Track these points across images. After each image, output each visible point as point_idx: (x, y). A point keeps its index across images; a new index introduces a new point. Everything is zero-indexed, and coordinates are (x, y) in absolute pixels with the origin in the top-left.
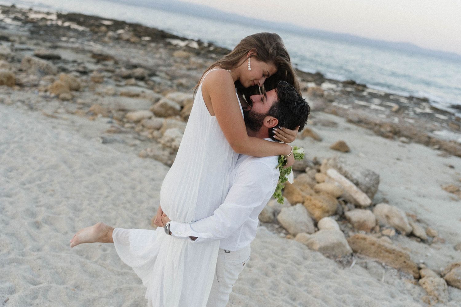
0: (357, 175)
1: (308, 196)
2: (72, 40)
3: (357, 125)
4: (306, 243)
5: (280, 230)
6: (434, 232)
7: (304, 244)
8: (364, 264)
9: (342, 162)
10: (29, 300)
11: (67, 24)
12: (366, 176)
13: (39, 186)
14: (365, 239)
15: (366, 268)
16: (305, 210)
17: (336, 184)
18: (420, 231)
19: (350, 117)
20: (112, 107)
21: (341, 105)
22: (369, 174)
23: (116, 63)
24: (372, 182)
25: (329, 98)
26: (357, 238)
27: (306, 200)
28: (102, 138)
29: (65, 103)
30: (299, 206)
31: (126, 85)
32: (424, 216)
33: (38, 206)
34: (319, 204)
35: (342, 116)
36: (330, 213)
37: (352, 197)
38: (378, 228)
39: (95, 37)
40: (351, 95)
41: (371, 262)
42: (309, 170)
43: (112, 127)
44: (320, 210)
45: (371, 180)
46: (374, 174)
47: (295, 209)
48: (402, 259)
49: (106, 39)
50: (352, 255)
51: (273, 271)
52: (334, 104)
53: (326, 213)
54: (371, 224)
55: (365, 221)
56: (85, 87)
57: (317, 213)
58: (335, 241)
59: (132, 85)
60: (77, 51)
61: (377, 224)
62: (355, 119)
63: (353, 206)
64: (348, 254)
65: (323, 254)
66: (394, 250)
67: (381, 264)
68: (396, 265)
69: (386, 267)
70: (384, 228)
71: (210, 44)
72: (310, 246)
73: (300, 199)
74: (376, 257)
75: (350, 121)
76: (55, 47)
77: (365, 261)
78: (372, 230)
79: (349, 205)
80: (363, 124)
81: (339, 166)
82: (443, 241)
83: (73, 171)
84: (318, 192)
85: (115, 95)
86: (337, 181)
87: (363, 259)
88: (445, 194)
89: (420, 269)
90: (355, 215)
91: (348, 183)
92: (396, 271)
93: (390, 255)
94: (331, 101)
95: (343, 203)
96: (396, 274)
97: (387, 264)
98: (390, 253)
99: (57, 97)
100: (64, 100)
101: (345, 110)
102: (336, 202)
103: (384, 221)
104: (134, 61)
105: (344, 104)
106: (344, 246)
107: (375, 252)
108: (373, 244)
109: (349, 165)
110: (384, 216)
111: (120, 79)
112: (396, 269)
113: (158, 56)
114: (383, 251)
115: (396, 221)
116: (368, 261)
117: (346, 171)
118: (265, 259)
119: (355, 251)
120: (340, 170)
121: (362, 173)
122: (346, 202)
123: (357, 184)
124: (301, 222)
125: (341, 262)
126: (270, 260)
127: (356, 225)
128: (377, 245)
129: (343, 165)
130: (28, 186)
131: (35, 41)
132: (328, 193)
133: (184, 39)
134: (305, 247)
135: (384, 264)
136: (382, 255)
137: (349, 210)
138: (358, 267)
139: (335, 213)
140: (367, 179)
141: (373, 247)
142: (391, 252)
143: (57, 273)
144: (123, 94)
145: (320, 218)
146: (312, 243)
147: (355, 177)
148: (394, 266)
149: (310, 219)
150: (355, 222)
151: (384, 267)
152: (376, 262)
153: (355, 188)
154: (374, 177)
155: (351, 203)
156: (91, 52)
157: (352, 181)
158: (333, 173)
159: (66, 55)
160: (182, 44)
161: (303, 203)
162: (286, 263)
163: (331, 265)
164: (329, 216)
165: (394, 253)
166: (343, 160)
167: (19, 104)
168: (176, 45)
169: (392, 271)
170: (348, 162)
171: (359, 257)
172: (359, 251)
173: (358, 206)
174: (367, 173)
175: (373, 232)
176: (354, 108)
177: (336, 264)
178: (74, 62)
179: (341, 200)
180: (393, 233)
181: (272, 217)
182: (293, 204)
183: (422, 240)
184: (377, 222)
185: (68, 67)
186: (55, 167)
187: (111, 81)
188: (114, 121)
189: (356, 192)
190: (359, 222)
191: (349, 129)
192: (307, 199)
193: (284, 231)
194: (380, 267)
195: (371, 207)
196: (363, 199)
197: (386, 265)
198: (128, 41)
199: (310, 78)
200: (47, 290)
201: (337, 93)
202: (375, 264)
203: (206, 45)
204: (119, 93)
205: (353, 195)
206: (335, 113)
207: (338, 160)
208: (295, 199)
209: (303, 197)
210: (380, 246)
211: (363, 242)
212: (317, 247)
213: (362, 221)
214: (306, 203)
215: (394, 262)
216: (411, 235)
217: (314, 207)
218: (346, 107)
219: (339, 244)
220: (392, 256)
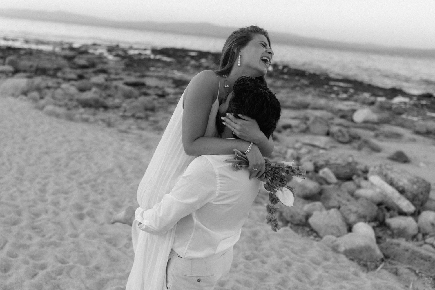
0: (404, 182)
1: (344, 202)
2: (160, 69)
4: (331, 245)
5: (310, 233)
7: (329, 246)
8: (394, 270)
9: (388, 169)
12: (414, 183)
13: (93, 186)
14: (398, 245)
15: (396, 273)
16: (340, 215)
17: (378, 190)
19: (417, 129)
21: (410, 118)
22: (418, 181)
24: (421, 189)
25: (397, 111)
26: (392, 244)
27: (341, 205)
29: (139, 121)
30: (333, 211)
34: (354, 209)
35: (408, 128)
36: (368, 219)
37: (395, 204)
39: (179, 66)
40: (425, 108)
41: (403, 269)
42: (356, 178)
44: (356, 215)
45: (419, 187)
46: (424, 181)
47: (328, 213)
50: (382, 260)
51: (286, 268)
52: (404, 116)
53: (363, 218)
54: (412, 231)
55: (405, 228)
56: (160, 107)
57: (352, 218)
58: (363, 244)
60: (160, 78)
61: (419, 232)
62: (424, 130)
63: (396, 213)
64: (378, 259)
65: (347, 256)
66: (430, 257)
67: (415, 271)
68: (432, 273)
69: (420, 274)
70: (428, 236)
73: (336, 204)
74: (409, 264)
75: (418, 133)
76: (143, 76)
77: (396, 266)
78: (414, 238)
79: (392, 212)
80: (431, 136)
81: (384, 173)
83: (125, 175)
84: (357, 198)
86: (380, 188)
87: (395, 265)
90: (395, 222)
91: (390, 190)
92: (431, 279)
93: (426, 263)
94: (400, 114)
95: (385, 210)
96: (430, 282)
97: (422, 272)
98: (426, 260)
99: (133, 116)
100: (139, 118)
101: (413, 122)
102: (376, 208)
103: (428, 229)
105: (414, 116)
106: (374, 250)
107: (408, 258)
108: (407, 250)
109: (396, 172)
110: (429, 224)
112: (431, 277)
114: (417, 258)
116: (398, 267)
117: (391, 178)
118: (281, 257)
119: (386, 257)
120: (385, 177)
121: (409, 180)
122: (388, 209)
123: (402, 192)
124: (333, 226)
125: (365, 265)
126: (286, 258)
127: (395, 231)
128: (410, 251)
129: (389, 172)
130: (84, 185)
131: (127, 72)
132: (367, 199)
134: (330, 249)
135: (417, 272)
136: (416, 262)
137: (391, 217)
138: (385, 272)
139: (375, 219)
140: (415, 187)
141: (406, 253)
145: (355, 223)
146: (338, 246)
147: (401, 184)
148: (429, 274)
149: (344, 224)
150: (395, 229)
151: (417, 275)
152: (409, 268)
153: (397, 194)
154: (424, 185)
155: (394, 210)
156: (172, 78)
157: (397, 188)
158: (374, 179)
159: (150, 82)
161: (339, 208)
162: (303, 262)
163: (353, 267)
164: (365, 222)
165: (429, 261)
166: (389, 167)
167: (100, 122)
169: (426, 279)
170: (395, 170)
171: (390, 263)
172: (392, 257)
173: (402, 213)
174: (416, 180)
175: (415, 240)
176: (423, 119)
177: (359, 267)
178: (156, 87)
179: (383, 207)
181: (304, 220)
182: (329, 208)
184: (419, 230)
185: (150, 91)
189: (399, 199)
190: (399, 229)
191: (414, 140)
192: (343, 204)
193: (315, 234)
194: (413, 273)
195: (415, 214)
196: (405, 205)
197: (420, 272)
199: (381, 93)
200: (71, 268)
201: (408, 106)
202: (406, 271)
205: (395, 201)
206: (402, 125)
207: (383, 167)
208: (331, 204)
209: (339, 202)
210: (414, 253)
211: (396, 248)
212: (342, 249)
213: (402, 228)
214: (341, 209)
215: (429, 270)
217: (349, 212)
218: (415, 119)
219: (368, 249)
220: (427, 264)
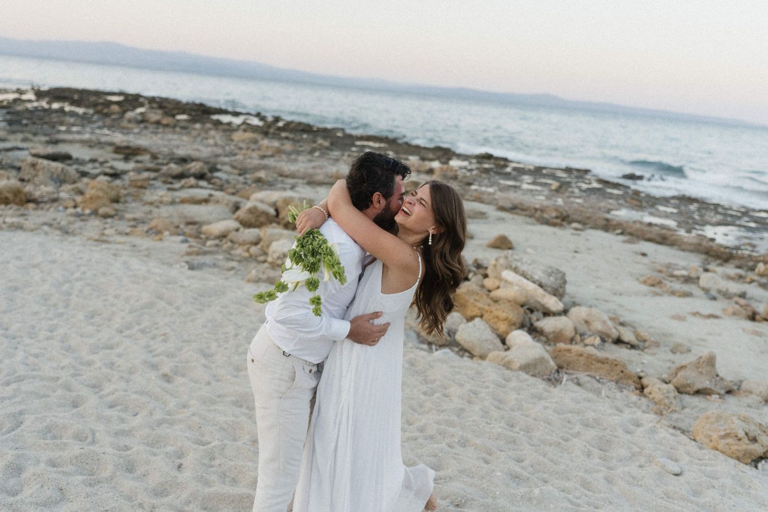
0: (539, 275)
1: (486, 308)
2: (74, 129)
3: (512, 213)
4: (502, 363)
5: (461, 353)
6: (644, 334)
7: (499, 365)
8: (576, 380)
9: (517, 260)
10: (206, 462)
11: (56, 106)
12: (550, 275)
13: (143, 331)
14: (569, 351)
15: (579, 384)
16: (487, 326)
17: (516, 288)
18: (628, 336)
19: (501, 203)
20: (176, 221)
21: (484, 189)
22: (553, 272)
23: (154, 157)
24: (558, 281)
25: (465, 180)
26: (560, 351)
27: (484, 312)
28: (187, 262)
29: (109, 220)
30: (477, 320)
31: (182, 187)
32: (627, 317)
33: (154, 356)
34: (504, 315)
35: (489, 203)
36: (518, 325)
37: (539, 303)
38: (578, 338)
39: (108, 121)
40: (492, 173)
41: (583, 377)
42: (473, 276)
43: (190, 247)
44: (506, 322)
45: (556, 279)
46: (558, 271)
47: (474, 325)
48: (619, 368)
49: (125, 123)
50: (558, 371)
51: (476, 398)
52: (473, 187)
53: (514, 325)
54: (569, 333)
55: (561, 330)
56: (126, 195)
57: (502, 327)
58: (537, 356)
59: (191, 187)
60: (89, 144)
61: (576, 333)
62: (509, 205)
63: (541, 315)
64: (553, 371)
65: (527, 373)
66: (607, 359)
67: (594, 377)
68: (613, 377)
69: (601, 380)
70: (586, 337)
71: (277, 119)
72: (507, 365)
73: (476, 312)
74: (587, 371)
75: (502, 209)
76: (56, 142)
77: (575, 376)
78: (572, 340)
79: (536, 313)
80: (517, 211)
81: (514, 266)
82: (657, 344)
83: (178, 308)
84: (496, 301)
85: (173, 203)
86: (517, 285)
87: (572, 374)
88: (644, 288)
89: (640, 378)
90: (548, 324)
91: (531, 286)
92: (614, 383)
94: (470, 184)
95: (528, 312)
96: (614, 387)
97: (602, 377)
98: (603, 363)
99: (95, 213)
100: (106, 216)
101: (490, 194)
102: (521, 311)
103: (583, 328)
104: (181, 152)
105: (487, 186)
106: (547, 362)
107: (584, 364)
108: (581, 355)
109: (526, 263)
110: (583, 322)
111: (170, 180)
112: (613, 381)
113: (211, 141)
114: (594, 362)
115: (598, 326)
116: (579, 376)
117: (523, 271)
118: (461, 385)
119: (560, 368)
120: (516, 270)
121: (544, 272)
122: (531, 311)
123: (541, 286)
124: (486, 341)
125: (549, 380)
126: (468, 386)
127: (551, 336)
128: (585, 355)
129: (519, 264)
130: (127, 333)
132: (509, 301)
133: (236, 114)
134: (501, 367)
135: (598, 378)
136: (593, 367)
137: (538, 320)
138: (570, 383)
139: (522, 327)
140: (552, 279)
141: (581, 358)
142: (603, 361)
143: (224, 429)
144: (183, 201)
145: (507, 334)
146: (509, 362)
147: (536, 277)
148: (610, 378)
149: (495, 336)
150: (550, 333)
151: (598, 381)
152: (589, 376)
153: (540, 291)
154: (560, 275)
155: (538, 310)
156: (111, 144)
157: (534, 282)
158: (508, 275)
159: (77, 152)
160: (237, 121)
161: (481, 316)
162: (487, 387)
163: (540, 385)
164: (517, 329)
165: (607, 363)
166: (516, 257)
167: (46, 228)
168: (229, 124)
169: (609, 384)
170: (524, 260)
171: (566, 373)
172: (566, 366)
173: (547, 313)
174: (550, 270)
175: (574, 343)
176: (501, 190)
177: (544, 382)
178: (93, 161)
179: (526, 307)
180: (597, 341)
182: (470, 319)
183: (633, 347)
184: (576, 330)
185: (88, 168)
186: (150, 305)
187: (158, 183)
188: (190, 239)
189: (544, 296)
190: (554, 332)
191: (503, 219)
192: (487, 311)
193: (467, 354)
194: (594, 381)
195: (565, 312)
196: (553, 303)
197: (600, 378)
198: (158, 123)
199: (431, 156)
201: (475, 172)
202: (589, 379)
203: (270, 119)
204: (178, 200)
205: (540, 299)
206: (479, 200)
207: (510, 259)
208: (470, 313)
209: (480, 309)
210: (589, 356)
211: (568, 354)
212: (516, 365)
213: (557, 330)
214: (486, 316)
215: (609, 374)
216: (618, 341)
217: (496, 320)
218: (491, 190)
219: (542, 360)
220: (606, 366)
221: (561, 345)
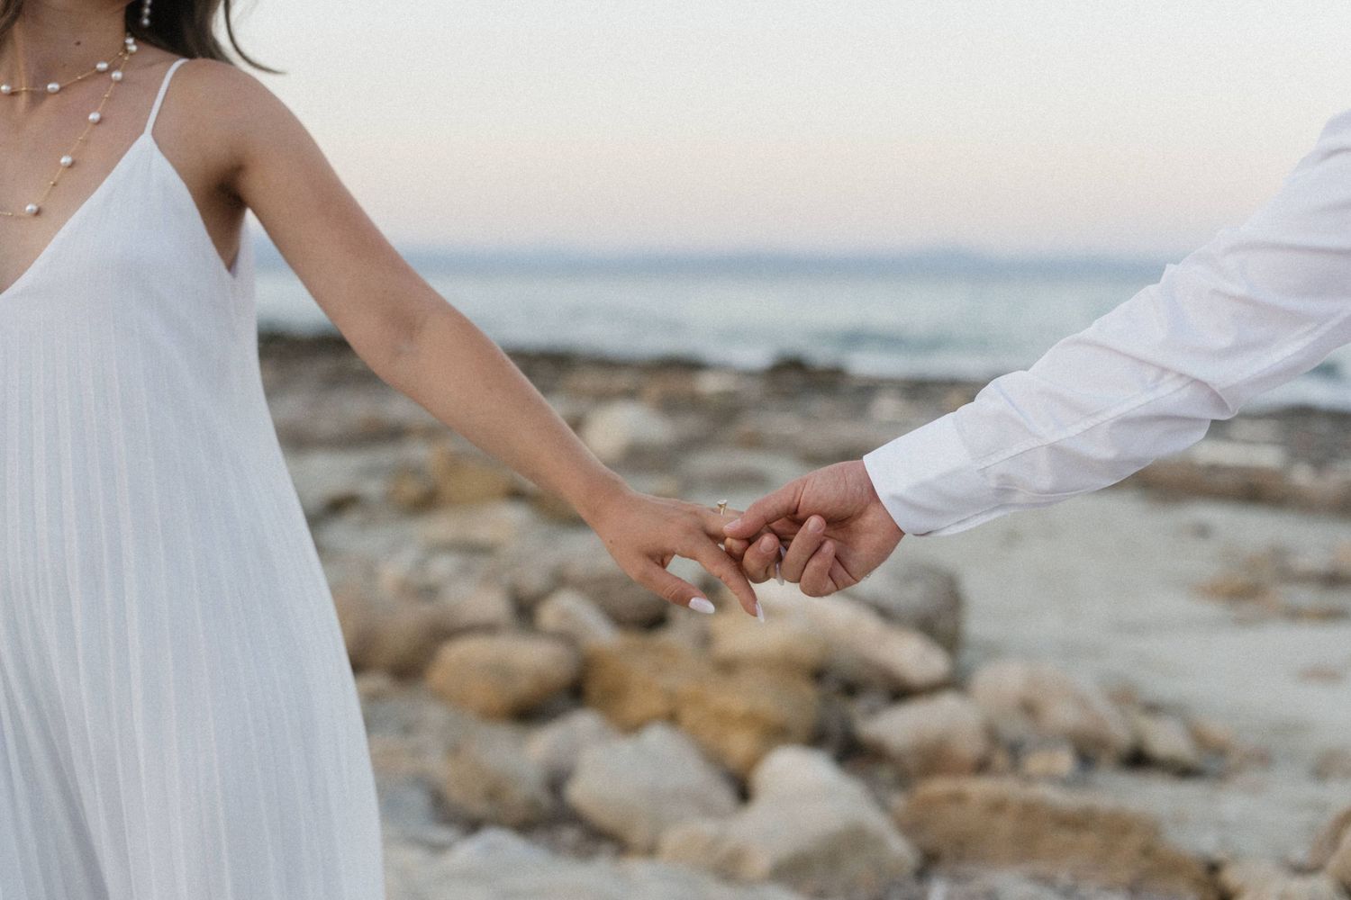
1: (691, 689)
4: (708, 862)
6: (1217, 728)
7: (698, 867)
14: (960, 798)
16: (688, 747)
17: (793, 625)
18: (1166, 739)
24: (936, 598)
26: (930, 804)
27: (681, 706)
30: (654, 732)
32: (1161, 687)
34: (741, 705)
36: (798, 734)
37: (865, 660)
38: (1000, 760)
44: (750, 727)
45: (929, 595)
47: (643, 747)
48: (1133, 842)
53: (777, 734)
54: (969, 745)
55: (943, 738)
57: (739, 744)
58: (837, 825)
61: (993, 743)
63: (880, 700)
65: (793, 886)
66: (1089, 813)
67: (1053, 882)
68: (1118, 871)
70: (1027, 752)
72: (728, 869)
73: (656, 704)
74: (1024, 860)
77: (977, 884)
78: (982, 767)
79: (864, 696)
82: (1263, 759)
84: (728, 667)
87: (971, 878)
89: (1213, 868)
90: (899, 726)
93: (1082, 838)
95: (839, 693)
97: (1078, 877)
102: (809, 692)
103: (1015, 727)
106: (879, 843)
107: (1013, 838)
108: (1000, 809)
110: (1015, 709)
112: (1117, 887)
114: (1045, 828)
115: (1063, 715)
116: (993, 881)
119: (929, 863)
121: (890, 579)
122: (851, 689)
124: (677, 793)
127: (909, 762)
128: (1013, 808)
132: (767, 663)
134: (702, 874)
135: (1064, 880)
136: (1045, 845)
137: (873, 712)
139: (816, 739)
140: (913, 595)
141: (1001, 821)
142: (1078, 822)
145: (754, 761)
146: (736, 856)
148: (1107, 876)
149: (714, 776)
150: (905, 753)
152: (1031, 877)
153: (868, 627)
154: (938, 585)
155: (870, 687)
161: (672, 718)
164: (790, 747)
165: (1093, 826)
171: (951, 876)
172: (950, 851)
173: (901, 692)
175: (988, 773)
179: (829, 682)
180: (1064, 762)
181: (546, 800)
182: (632, 728)
183: (1184, 771)
184: (991, 734)
189: (879, 641)
190: (920, 748)
192: (690, 700)
193: (606, 847)
195: (954, 683)
196: (910, 658)
202: (1028, 887)
205: (868, 651)
208: (635, 710)
209: (668, 694)
210: (1030, 811)
211: (953, 812)
212: (761, 862)
213: (929, 737)
214: (690, 715)
215: (1102, 863)
216: (1138, 760)
217: (719, 723)
219: (854, 840)
220: (1090, 839)
221: (939, 786)
